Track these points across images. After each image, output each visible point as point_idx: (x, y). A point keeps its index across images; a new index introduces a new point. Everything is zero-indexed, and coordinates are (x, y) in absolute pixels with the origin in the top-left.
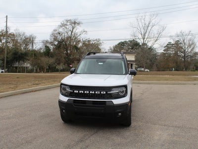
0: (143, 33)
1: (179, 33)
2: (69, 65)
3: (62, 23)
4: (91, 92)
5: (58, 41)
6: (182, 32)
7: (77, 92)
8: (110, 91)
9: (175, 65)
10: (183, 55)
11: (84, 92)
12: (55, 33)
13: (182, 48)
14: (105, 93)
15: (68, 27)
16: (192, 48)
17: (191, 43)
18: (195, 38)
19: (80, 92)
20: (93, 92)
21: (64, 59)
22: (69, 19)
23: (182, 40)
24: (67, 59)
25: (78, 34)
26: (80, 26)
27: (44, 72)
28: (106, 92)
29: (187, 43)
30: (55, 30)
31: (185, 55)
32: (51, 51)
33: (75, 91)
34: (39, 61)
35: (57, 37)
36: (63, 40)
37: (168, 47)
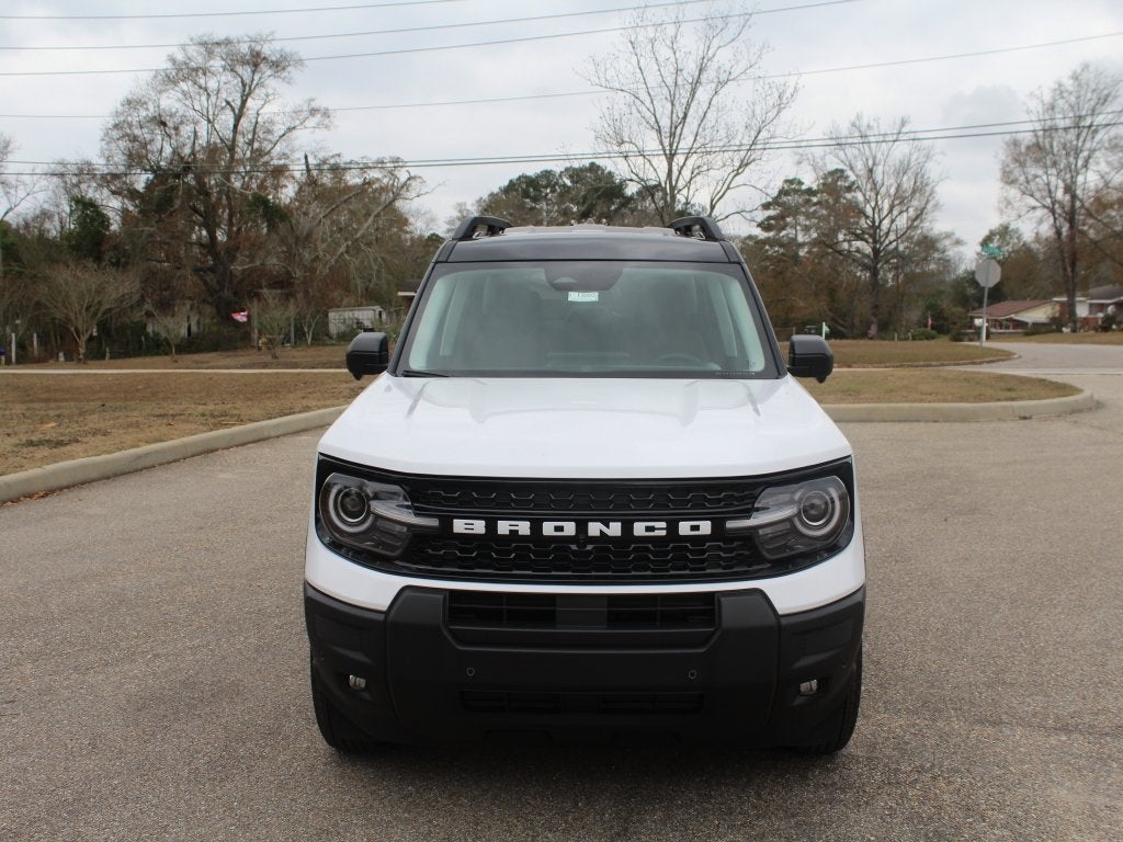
0: (665, 123)
1: (844, 129)
2: (225, 311)
3: (180, 57)
4: (594, 529)
5: (156, 170)
6: (865, 122)
7: (479, 527)
8: (747, 514)
9: (822, 304)
10: (868, 249)
11: (536, 527)
12: (134, 119)
13: (862, 212)
14: (706, 527)
15: (212, 84)
16: (912, 212)
17: (907, 184)
18: (928, 157)
19: (504, 527)
20: (615, 529)
21: (191, 279)
22: (220, 36)
23: (859, 165)
24: (210, 278)
25: (279, 129)
26: (289, 82)
27: (71, 357)
28: (718, 525)
29: (889, 184)
30: (131, 103)
31: (876, 251)
32: (114, 227)
33: (459, 526)
34: (43, 289)
35: (144, 145)
36: (184, 165)
37: (786, 204)
